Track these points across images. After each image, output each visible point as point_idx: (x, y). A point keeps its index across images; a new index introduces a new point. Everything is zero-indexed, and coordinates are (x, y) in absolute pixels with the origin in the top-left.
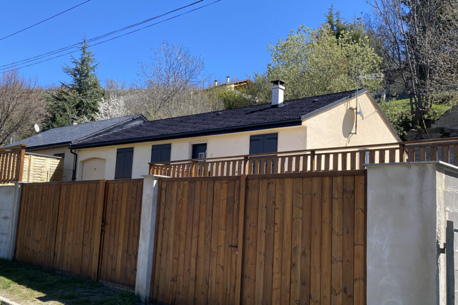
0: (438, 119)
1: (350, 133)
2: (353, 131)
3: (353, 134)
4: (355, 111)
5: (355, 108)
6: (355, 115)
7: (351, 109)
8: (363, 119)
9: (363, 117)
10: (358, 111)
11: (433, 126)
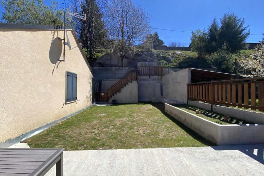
0: (99, 59)
1: (59, 60)
2: (61, 58)
3: (61, 61)
4: (63, 41)
5: (63, 38)
6: (63, 45)
7: (59, 38)
8: (70, 49)
9: (70, 47)
10: (66, 41)
11: (97, 62)
